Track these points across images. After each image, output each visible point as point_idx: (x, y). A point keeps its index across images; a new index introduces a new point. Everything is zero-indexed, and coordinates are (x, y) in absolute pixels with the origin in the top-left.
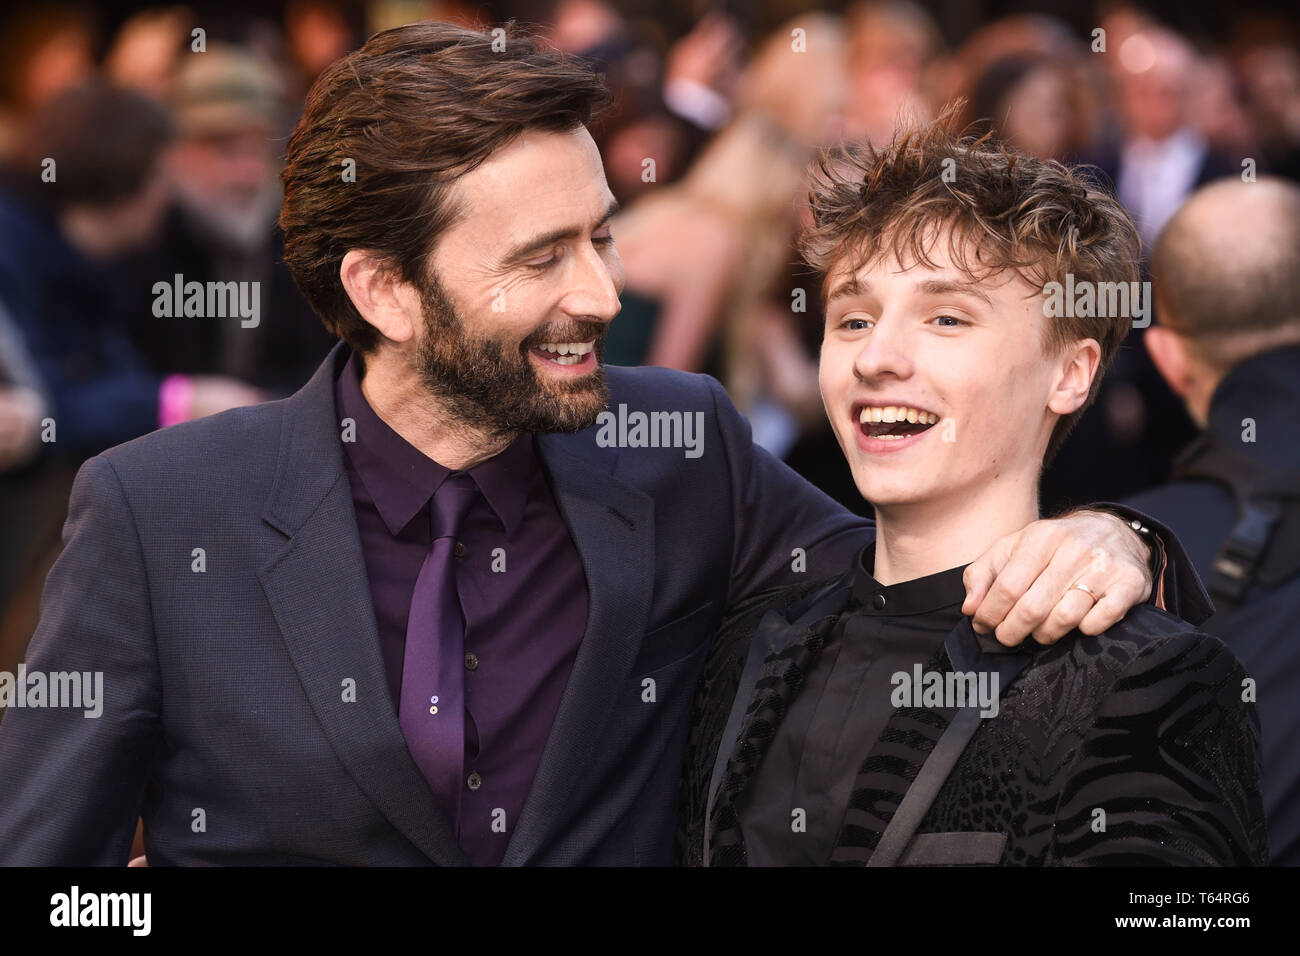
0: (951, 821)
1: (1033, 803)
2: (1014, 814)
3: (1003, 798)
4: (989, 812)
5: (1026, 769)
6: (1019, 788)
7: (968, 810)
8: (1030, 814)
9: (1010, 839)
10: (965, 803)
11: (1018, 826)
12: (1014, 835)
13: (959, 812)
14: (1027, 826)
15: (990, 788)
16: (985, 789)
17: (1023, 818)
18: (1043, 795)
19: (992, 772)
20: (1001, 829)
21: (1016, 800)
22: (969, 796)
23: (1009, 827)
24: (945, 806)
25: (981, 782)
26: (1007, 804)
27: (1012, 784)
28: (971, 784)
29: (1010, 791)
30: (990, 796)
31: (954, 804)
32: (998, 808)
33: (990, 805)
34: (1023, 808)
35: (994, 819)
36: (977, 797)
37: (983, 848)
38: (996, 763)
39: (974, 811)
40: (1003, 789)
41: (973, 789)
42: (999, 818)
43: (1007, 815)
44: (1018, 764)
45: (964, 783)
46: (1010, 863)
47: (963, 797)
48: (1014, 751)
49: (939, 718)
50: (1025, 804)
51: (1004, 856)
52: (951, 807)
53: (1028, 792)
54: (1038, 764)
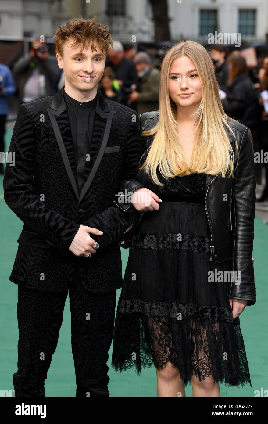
0: (110, 145)
2: (120, 143)
5: (120, 134)
6: (120, 138)
7: (112, 143)
9: (120, 147)
11: (121, 145)
14: (123, 145)
15: (115, 138)
17: (122, 143)
18: (124, 139)
19: (114, 135)
20: (118, 146)
21: (120, 140)
22: (112, 140)
23: (119, 145)
26: (118, 141)
27: (118, 137)
28: (112, 138)
29: (118, 139)
30: (116, 140)
32: (117, 142)
33: (116, 141)
34: (121, 142)
37: (117, 149)
38: (115, 134)
40: (117, 138)
42: (118, 144)
44: (118, 134)
45: (110, 138)
46: (121, 151)
47: (111, 141)
48: (117, 131)
49: (103, 127)
50: (121, 140)
51: (120, 150)
52: (110, 142)
53: (122, 139)
54: (122, 134)
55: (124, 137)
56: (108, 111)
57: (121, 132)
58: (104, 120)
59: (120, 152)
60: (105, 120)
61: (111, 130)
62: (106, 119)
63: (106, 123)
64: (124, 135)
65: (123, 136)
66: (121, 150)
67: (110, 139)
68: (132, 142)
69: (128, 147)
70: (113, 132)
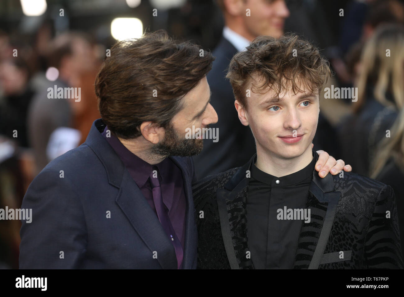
0: (333, 249)
1: (357, 240)
2: (353, 244)
3: (348, 240)
4: (344, 245)
5: (352, 229)
6: (352, 236)
7: (338, 245)
8: (358, 244)
9: (353, 252)
10: (336, 243)
11: (354, 248)
12: (354, 251)
13: (335, 246)
14: (357, 247)
15: (343, 237)
16: (341, 237)
17: (356, 245)
18: (360, 237)
19: (341, 232)
20: (349, 249)
21: (352, 240)
22: (337, 240)
23: (351, 248)
24: (329, 244)
25: (339, 235)
26: (349, 241)
27: (349, 235)
28: (336, 236)
29: (349, 237)
30: (344, 240)
31: (333, 243)
32: (347, 243)
33: (345, 242)
34: (355, 242)
35: (346, 247)
36: (340, 240)
38: (343, 229)
39: (339, 244)
40: (347, 237)
41: (338, 238)
42: (348, 246)
43: (350, 245)
44: (349, 228)
45: (334, 236)
46: (355, 260)
47: (335, 241)
48: (346, 224)
49: (321, 217)
50: (355, 241)
51: (352, 258)
52: (332, 245)
53: (355, 237)
54: (356, 228)
55: (360, 233)
56: (331, 189)
57: (354, 226)
58: (322, 205)
59: (351, 261)
60: (324, 204)
61: (335, 223)
62: (326, 204)
63: (326, 209)
64: (360, 231)
65: (357, 233)
66: (354, 257)
67: (334, 239)
68: (375, 243)
69: (367, 252)
70: (339, 226)
